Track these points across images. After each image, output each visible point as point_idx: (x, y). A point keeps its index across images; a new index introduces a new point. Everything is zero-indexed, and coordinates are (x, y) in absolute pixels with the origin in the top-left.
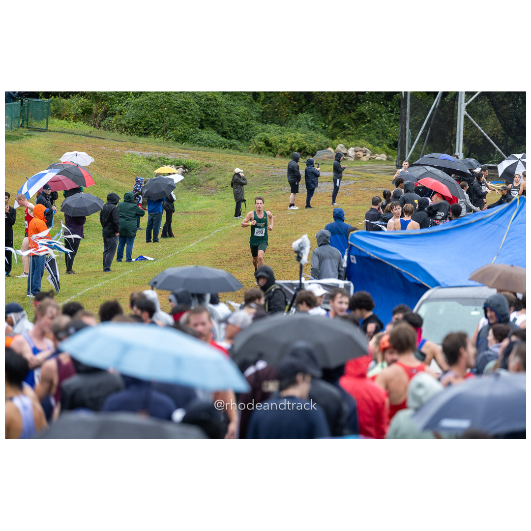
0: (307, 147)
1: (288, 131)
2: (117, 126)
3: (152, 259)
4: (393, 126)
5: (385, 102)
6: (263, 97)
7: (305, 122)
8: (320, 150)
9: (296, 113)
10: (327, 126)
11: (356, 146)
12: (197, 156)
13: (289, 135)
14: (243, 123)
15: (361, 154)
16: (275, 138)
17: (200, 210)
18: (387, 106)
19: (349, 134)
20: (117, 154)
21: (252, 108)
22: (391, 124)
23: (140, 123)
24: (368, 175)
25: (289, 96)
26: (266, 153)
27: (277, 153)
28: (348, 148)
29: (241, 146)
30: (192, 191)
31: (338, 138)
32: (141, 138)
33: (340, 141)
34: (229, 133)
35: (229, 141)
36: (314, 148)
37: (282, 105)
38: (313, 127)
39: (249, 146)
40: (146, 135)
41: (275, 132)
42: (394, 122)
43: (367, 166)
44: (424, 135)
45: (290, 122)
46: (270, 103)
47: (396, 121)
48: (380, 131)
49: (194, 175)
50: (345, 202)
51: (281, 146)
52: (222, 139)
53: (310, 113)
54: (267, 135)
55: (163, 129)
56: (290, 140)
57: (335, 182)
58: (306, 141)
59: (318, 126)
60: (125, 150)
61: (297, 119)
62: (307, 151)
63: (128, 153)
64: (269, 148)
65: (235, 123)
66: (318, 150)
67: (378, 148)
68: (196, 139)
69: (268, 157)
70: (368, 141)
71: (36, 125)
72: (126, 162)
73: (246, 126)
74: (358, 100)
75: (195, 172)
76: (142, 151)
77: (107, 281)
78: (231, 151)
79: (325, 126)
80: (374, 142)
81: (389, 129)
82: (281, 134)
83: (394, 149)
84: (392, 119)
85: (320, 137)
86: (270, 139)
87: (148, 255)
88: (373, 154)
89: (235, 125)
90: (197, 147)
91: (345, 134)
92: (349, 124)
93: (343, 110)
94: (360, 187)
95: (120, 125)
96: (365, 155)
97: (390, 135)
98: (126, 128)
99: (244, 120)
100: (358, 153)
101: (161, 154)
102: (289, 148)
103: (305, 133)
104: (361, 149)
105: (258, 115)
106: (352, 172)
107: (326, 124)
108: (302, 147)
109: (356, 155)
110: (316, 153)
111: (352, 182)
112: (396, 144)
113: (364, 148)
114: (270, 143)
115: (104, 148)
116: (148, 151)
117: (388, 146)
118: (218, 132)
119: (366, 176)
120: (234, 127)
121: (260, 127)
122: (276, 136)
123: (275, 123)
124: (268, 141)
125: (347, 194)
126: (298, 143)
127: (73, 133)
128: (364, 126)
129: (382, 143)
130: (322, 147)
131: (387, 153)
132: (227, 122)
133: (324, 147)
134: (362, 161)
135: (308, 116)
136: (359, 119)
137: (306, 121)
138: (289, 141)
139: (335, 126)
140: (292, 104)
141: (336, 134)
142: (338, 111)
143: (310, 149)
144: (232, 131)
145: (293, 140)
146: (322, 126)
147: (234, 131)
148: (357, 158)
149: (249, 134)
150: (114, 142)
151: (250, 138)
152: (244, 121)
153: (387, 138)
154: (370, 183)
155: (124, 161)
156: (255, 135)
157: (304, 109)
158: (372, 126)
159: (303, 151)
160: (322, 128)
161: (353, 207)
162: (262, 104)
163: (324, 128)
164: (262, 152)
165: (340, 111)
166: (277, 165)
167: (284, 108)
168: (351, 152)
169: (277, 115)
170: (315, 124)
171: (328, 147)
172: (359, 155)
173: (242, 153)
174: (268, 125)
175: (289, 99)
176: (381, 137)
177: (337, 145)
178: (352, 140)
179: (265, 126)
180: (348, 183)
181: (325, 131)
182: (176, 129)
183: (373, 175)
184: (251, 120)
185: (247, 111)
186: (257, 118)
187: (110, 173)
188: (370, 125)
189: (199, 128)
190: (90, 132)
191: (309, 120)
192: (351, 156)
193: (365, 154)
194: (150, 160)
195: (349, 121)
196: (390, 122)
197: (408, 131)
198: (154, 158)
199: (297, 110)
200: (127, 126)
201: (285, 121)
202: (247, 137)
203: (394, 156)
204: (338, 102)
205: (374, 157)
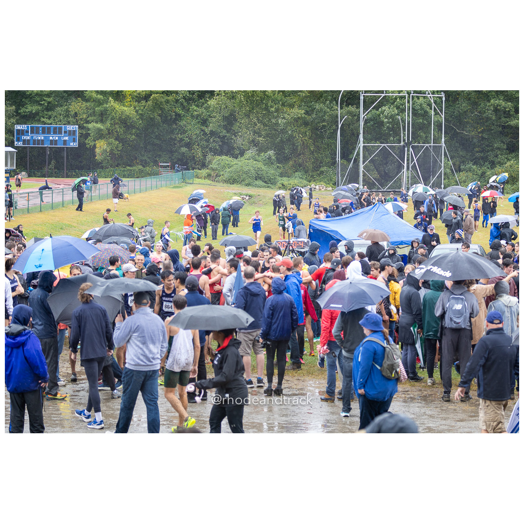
1: (291, 180)
2: (221, 181)
3: (235, 234)
4: (334, 176)
11: (319, 184)
12: (255, 192)
14: (273, 177)
15: (321, 188)
19: (316, 180)
20: (221, 192)
23: (231, 179)
24: (324, 196)
26: (283, 189)
28: (316, 186)
29: (273, 187)
32: (232, 185)
33: (313, 183)
35: (267, 185)
38: (301, 177)
39: (276, 186)
40: (234, 184)
41: (286, 180)
42: (334, 174)
43: (324, 192)
44: (346, 179)
45: (292, 176)
48: (329, 178)
49: (253, 200)
52: (265, 184)
53: (300, 172)
55: (240, 181)
57: (310, 200)
59: (304, 177)
60: (225, 190)
61: (295, 175)
64: (283, 187)
65: (270, 177)
67: (328, 185)
68: (254, 184)
70: (324, 183)
71: (188, 181)
75: (254, 198)
76: (232, 190)
78: (268, 189)
80: (327, 183)
82: (288, 181)
83: (335, 185)
85: (304, 182)
86: (284, 183)
87: (234, 232)
88: (326, 187)
90: (254, 188)
92: (316, 176)
95: (223, 180)
96: (323, 188)
98: (225, 181)
101: (240, 191)
103: (298, 180)
104: (321, 186)
105: (279, 174)
107: (307, 176)
109: (319, 188)
112: (335, 183)
113: (323, 185)
114: (284, 185)
115: (216, 189)
116: (234, 190)
117: (332, 184)
118: (263, 181)
120: (269, 179)
121: (280, 178)
122: (286, 182)
123: (286, 177)
127: (203, 184)
128: (323, 177)
129: (330, 183)
131: (332, 187)
132: (266, 177)
133: (306, 186)
134: (322, 191)
136: (321, 174)
137: (299, 175)
138: (292, 184)
139: (311, 177)
141: (311, 180)
144: (268, 181)
148: (320, 190)
150: (221, 187)
153: (332, 181)
155: (225, 195)
156: (278, 182)
157: (298, 171)
158: (326, 176)
163: (306, 178)
164: (281, 189)
173: (272, 189)
176: (329, 181)
178: (317, 182)
179: (282, 178)
182: (245, 181)
184: (276, 176)
189: (255, 180)
190: (211, 183)
192: (317, 189)
197: (340, 178)
198: (236, 193)
201: (290, 176)
202: (275, 183)
203: (335, 188)
205: (327, 189)
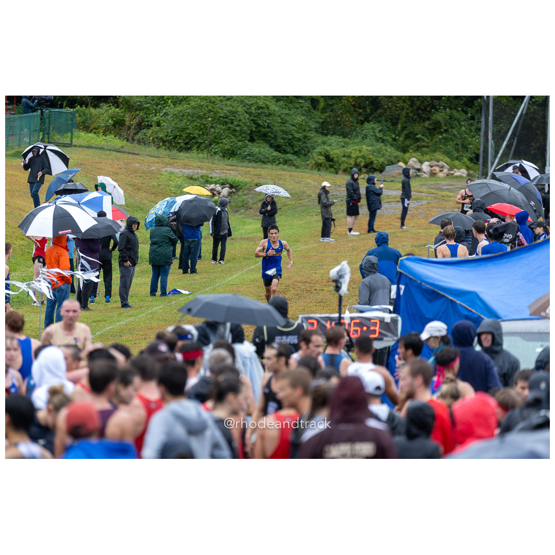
0: (375, 162)
1: (353, 143)
2: (153, 140)
3: (187, 292)
4: (474, 137)
5: (465, 109)
6: (322, 104)
7: (372, 133)
8: (389, 165)
9: (362, 123)
10: (397, 138)
11: (431, 160)
12: (247, 174)
13: (353, 148)
14: (301, 135)
15: (437, 169)
16: (337, 151)
17: (248, 236)
18: (466, 113)
19: (424, 146)
20: (152, 172)
21: (310, 117)
22: (472, 134)
23: (181, 136)
24: (444, 193)
25: (354, 103)
26: (327, 169)
27: (339, 169)
28: (421, 162)
29: (298, 161)
30: (240, 214)
31: (411, 151)
32: (182, 154)
33: (413, 154)
34: (284, 147)
35: (283, 156)
36: (383, 163)
37: (345, 114)
38: (381, 138)
39: (307, 161)
40: (188, 149)
41: (338, 144)
42: (475, 132)
43: (443, 183)
44: (509, 147)
45: (354, 133)
46: (331, 111)
47: (477, 131)
48: (459, 142)
49: (242, 196)
50: (416, 225)
51: (344, 161)
52: (275, 153)
53: (378, 122)
54: (328, 148)
55: (206, 142)
56: (354, 153)
57: (403, 202)
58: (373, 155)
59: (387, 138)
60: (163, 168)
61: (363, 130)
62: (375, 166)
63: (166, 171)
64: (330, 163)
65: (291, 134)
66: (387, 165)
67: (457, 163)
68: (246, 153)
69: (328, 174)
70: (446, 155)
71: (58, 139)
72: (162, 181)
73: (304, 138)
74: (434, 107)
75: (243, 191)
76: (182, 168)
77: (132, 319)
78: (285, 167)
79: (395, 137)
80: (453, 155)
81: (470, 139)
82: (343, 147)
83: (475, 163)
84: (473, 128)
85: (389, 150)
86: (332, 153)
87: (184, 289)
88: (451, 169)
89: (291, 137)
90: (245, 164)
91: (418, 146)
92: (423, 135)
93: (416, 118)
94: (434, 207)
95: (157, 138)
96: (442, 171)
97: (471, 146)
98: (164, 142)
99: (301, 131)
100: (434, 168)
101: (204, 172)
102: (353, 163)
103: (372, 146)
104: (437, 163)
105: (317, 125)
106: (425, 190)
107: (396, 135)
108: (368, 162)
109: (431, 171)
110: (384, 168)
111: (424, 202)
112: (477, 157)
113: (441, 162)
114: (331, 157)
115: (138, 165)
116: (189, 169)
117: (469, 159)
118: (271, 146)
119: (441, 195)
120: (289, 139)
121: (320, 139)
122: (338, 149)
123: (337, 135)
124: (328, 155)
125: (419, 216)
126: (363, 157)
127: (102, 148)
128: (440, 137)
129: (462, 156)
130: (391, 162)
131: (468, 168)
132: (281, 133)
133: (394, 162)
134: (439, 178)
135: (375, 126)
136: (434, 129)
137: (374, 132)
138: (353, 156)
139: (407, 137)
140: (356, 111)
141: (408, 146)
142: (410, 120)
143: (377, 164)
144: (287, 144)
145: (358, 154)
146: (392, 138)
147: (290, 144)
148: (433, 174)
149: (307, 147)
150: (150, 158)
151: (309, 152)
152: (301, 133)
153: (467, 151)
154: (446, 203)
155: (161, 180)
156: (314, 149)
157: (371, 118)
158: (450, 137)
159: (370, 167)
160: (391, 139)
161: (425, 231)
162: (322, 113)
163: (395, 140)
164: (321, 168)
165: (412, 119)
166: (338, 183)
167: (347, 116)
168: (425, 167)
169: (340, 125)
170: (384, 135)
171: (399, 161)
172: (435, 170)
173: (298, 170)
174: (329, 137)
175: (354, 106)
176: (460, 149)
177: (409, 159)
178: (426, 154)
179: (325, 139)
180: (420, 204)
181: (396, 143)
182: (222, 143)
183: (449, 194)
184: (309, 131)
185: (304, 121)
186: (316, 128)
187: (144, 194)
188: (447, 135)
189: (249, 141)
190: (122, 147)
191: (377, 131)
192: (426, 171)
193: (441, 169)
194: (191, 178)
195: (424, 131)
196: (471, 131)
197: (491, 141)
198: (195, 177)
199: (363, 119)
200: (165, 139)
201: (349, 132)
202: (305, 151)
203: (475, 171)
204: (411, 109)
205: (452, 172)
